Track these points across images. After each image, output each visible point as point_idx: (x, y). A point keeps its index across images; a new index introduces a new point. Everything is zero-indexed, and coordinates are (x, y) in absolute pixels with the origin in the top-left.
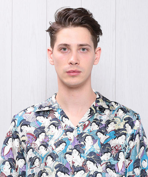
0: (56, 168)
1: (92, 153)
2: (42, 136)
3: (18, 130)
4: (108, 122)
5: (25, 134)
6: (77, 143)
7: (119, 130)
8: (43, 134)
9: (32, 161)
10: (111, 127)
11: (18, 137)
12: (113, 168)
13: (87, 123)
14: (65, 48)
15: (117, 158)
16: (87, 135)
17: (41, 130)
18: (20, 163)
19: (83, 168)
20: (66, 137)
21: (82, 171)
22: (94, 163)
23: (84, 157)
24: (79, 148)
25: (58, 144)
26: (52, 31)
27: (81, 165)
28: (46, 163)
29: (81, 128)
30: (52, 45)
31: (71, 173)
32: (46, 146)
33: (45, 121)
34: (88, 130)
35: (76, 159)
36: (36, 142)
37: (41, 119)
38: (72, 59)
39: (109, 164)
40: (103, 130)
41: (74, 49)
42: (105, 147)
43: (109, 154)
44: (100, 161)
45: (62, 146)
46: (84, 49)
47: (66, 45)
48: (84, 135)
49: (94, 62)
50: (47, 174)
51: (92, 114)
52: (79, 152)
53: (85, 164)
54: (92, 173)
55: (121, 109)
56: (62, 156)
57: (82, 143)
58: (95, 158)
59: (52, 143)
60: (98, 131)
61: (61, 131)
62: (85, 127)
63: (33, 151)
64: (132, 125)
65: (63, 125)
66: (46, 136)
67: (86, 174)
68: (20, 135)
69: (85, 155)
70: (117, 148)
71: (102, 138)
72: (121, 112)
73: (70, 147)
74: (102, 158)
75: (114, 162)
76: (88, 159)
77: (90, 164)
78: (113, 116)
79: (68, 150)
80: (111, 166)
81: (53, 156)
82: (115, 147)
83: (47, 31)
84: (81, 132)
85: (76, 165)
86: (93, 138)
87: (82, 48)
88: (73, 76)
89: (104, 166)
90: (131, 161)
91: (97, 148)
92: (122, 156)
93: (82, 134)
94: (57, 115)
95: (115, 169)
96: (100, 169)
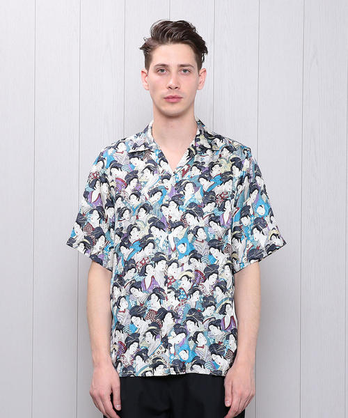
0: (149, 222)
1: (192, 205)
2: (134, 183)
3: (107, 172)
4: (212, 165)
5: (114, 179)
6: (175, 193)
7: (226, 173)
8: (135, 180)
9: (121, 212)
10: (216, 171)
11: (106, 181)
12: (217, 221)
13: (186, 168)
14: (163, 69)
15: (222, 208)
16: (188, 182)
17: (133, 175)
18: (110, 213)
19: (182, 223)
20: (162, 185)
21: (181, 227)
22: (195, 216)
23: (183, 210)
24: (178, 199)
25: (153, 193)
26: (147, 49)
27: (179, 220)
28: (137, 216)
29: (179, 175)
30: (147, 66)
31: (167, 230)
32: (138, 195)
33: (139, 164)
34: (189, 176)
35: (173, 213)
36: (126, 190)
37: (135, 161)
38: (172, 83)
39: (212, 216)
40: (206, 174)
41: (174, 70)
42: (209, 196)
43: (214, 204)
44: (202, 214)
45: (158, 196)
46: (185, 71)
47: (164, 65)
48: (184, 183)
49: (197, 86)
50: (139, 230)
51: (191, 155)
52: (178, 204)
53: (183, 218)
54: (192, 228)
55: (227, 147)
56: (158, 208)
57: (181, 193)
58: (196, 210)
59: (145, 191)
60: (200, 177)
61: (157, 176)
62: (184, 172)
63: (122, 200)
64: (240, 166)
65: (161, 169)
66: (138, 182)
67: (185, 229)
68: (110, 178)
69: (185, 207)
70: (222, 196)
71: (206, 184)
72: (226, 152)
73: (167, 197)
74: (204, 210)
75: (218, 213)
76: (187, 212)
77: (189, 218)
78: (216, 157)
79: (164, 202)
80: (215, 219)
81: (147, 208)
82: (220, 195)
83: (141, 49)
84: (180, 179)
85: (173, 220)
86: (195, 186)
87: (184, 69)
88: (173, 103)
89: (207, 219)
90: (238, 208)
91: (199, 198)
92: (228, 205)
93: (181, 182)
94: (154, 156)
95: (219, 222)
96: (202, 223)
